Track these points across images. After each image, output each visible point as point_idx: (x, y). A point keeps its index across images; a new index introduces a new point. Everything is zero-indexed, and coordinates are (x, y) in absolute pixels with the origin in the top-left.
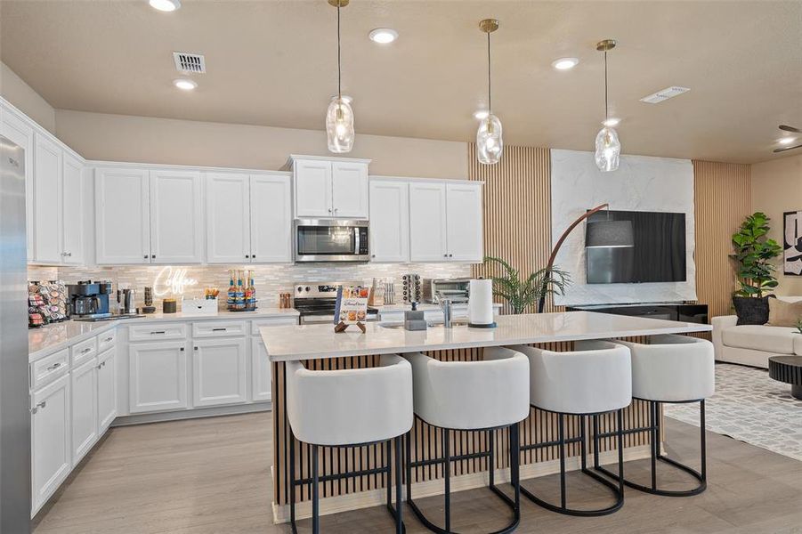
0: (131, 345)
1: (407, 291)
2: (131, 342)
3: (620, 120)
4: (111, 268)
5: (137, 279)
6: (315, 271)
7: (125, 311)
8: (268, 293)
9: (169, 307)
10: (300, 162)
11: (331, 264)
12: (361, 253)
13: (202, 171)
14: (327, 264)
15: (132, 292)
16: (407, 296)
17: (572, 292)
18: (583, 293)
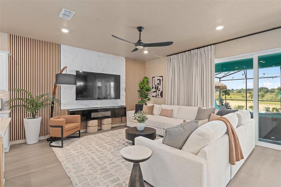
17: (71, 104)
18: (76, 104)
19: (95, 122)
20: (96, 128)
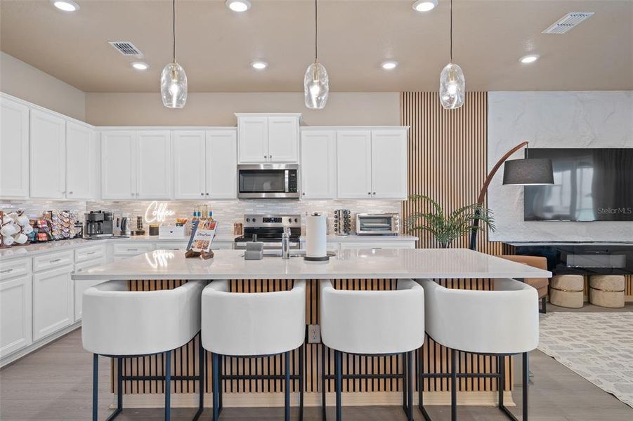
0: (115, 258)
1: (338, 223)
2: (116, 256)
3: (538, 56)
4: (118, 202)
5: (135, 210)
6: (262, 206)
7: (123, 233)
8: (225, 222)
9: (154, 231)
10: (242, 118)
11: (275, 201)
12: (290, 191)
13: (171, 130)
14: (272, 200)
15: (128, 219)
16: (338, 228)
17: (510, 229)
18: (522, 230)
19: (578, 281)
20: (580, 298)
